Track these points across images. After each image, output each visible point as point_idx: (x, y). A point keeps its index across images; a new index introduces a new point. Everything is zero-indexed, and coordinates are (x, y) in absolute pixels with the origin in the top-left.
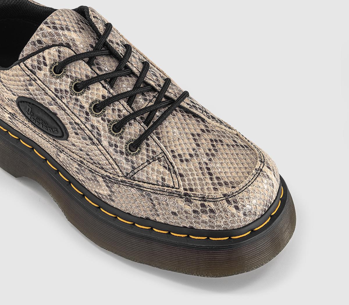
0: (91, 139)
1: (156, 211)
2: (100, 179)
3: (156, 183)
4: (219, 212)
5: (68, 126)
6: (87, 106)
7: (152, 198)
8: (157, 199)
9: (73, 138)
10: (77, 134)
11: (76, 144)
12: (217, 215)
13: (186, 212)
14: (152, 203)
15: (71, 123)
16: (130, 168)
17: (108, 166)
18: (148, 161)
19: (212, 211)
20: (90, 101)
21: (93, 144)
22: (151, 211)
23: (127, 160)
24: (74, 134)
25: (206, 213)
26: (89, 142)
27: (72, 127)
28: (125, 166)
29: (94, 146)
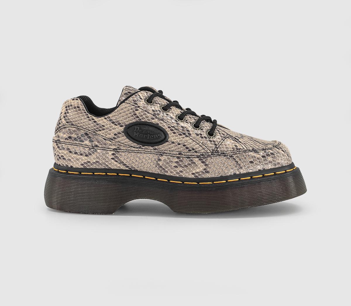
0: (184, 134)
1: (240, 165)
2: (196, 160)
3: (233, 150)
4: (276, 154)
5: (168, 130)
6: (174, 117)
7: (234, 157)
8: (237, 157)
9: (172, 137)
10: (174, 133)
11: (175, 141)
12: (276, 155)
13: (258, 159)
14: (236, 161)
15: (169, 127)
16: (214, 146)
17: (200, 148)
18: (222, 139)
19: (272, 154)
20: (175, 115)
21: (187, 136)
22: (236, 167)
23: (211, 141)
24: (173, 134)
25: (270, 156)
26: (184, 136)
27: (170, 130)
28: (210, 145)
29: (187, 138)
